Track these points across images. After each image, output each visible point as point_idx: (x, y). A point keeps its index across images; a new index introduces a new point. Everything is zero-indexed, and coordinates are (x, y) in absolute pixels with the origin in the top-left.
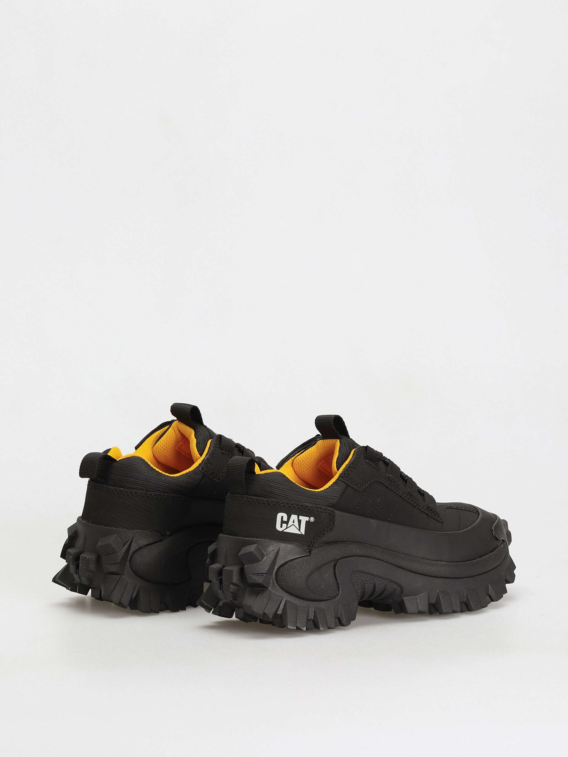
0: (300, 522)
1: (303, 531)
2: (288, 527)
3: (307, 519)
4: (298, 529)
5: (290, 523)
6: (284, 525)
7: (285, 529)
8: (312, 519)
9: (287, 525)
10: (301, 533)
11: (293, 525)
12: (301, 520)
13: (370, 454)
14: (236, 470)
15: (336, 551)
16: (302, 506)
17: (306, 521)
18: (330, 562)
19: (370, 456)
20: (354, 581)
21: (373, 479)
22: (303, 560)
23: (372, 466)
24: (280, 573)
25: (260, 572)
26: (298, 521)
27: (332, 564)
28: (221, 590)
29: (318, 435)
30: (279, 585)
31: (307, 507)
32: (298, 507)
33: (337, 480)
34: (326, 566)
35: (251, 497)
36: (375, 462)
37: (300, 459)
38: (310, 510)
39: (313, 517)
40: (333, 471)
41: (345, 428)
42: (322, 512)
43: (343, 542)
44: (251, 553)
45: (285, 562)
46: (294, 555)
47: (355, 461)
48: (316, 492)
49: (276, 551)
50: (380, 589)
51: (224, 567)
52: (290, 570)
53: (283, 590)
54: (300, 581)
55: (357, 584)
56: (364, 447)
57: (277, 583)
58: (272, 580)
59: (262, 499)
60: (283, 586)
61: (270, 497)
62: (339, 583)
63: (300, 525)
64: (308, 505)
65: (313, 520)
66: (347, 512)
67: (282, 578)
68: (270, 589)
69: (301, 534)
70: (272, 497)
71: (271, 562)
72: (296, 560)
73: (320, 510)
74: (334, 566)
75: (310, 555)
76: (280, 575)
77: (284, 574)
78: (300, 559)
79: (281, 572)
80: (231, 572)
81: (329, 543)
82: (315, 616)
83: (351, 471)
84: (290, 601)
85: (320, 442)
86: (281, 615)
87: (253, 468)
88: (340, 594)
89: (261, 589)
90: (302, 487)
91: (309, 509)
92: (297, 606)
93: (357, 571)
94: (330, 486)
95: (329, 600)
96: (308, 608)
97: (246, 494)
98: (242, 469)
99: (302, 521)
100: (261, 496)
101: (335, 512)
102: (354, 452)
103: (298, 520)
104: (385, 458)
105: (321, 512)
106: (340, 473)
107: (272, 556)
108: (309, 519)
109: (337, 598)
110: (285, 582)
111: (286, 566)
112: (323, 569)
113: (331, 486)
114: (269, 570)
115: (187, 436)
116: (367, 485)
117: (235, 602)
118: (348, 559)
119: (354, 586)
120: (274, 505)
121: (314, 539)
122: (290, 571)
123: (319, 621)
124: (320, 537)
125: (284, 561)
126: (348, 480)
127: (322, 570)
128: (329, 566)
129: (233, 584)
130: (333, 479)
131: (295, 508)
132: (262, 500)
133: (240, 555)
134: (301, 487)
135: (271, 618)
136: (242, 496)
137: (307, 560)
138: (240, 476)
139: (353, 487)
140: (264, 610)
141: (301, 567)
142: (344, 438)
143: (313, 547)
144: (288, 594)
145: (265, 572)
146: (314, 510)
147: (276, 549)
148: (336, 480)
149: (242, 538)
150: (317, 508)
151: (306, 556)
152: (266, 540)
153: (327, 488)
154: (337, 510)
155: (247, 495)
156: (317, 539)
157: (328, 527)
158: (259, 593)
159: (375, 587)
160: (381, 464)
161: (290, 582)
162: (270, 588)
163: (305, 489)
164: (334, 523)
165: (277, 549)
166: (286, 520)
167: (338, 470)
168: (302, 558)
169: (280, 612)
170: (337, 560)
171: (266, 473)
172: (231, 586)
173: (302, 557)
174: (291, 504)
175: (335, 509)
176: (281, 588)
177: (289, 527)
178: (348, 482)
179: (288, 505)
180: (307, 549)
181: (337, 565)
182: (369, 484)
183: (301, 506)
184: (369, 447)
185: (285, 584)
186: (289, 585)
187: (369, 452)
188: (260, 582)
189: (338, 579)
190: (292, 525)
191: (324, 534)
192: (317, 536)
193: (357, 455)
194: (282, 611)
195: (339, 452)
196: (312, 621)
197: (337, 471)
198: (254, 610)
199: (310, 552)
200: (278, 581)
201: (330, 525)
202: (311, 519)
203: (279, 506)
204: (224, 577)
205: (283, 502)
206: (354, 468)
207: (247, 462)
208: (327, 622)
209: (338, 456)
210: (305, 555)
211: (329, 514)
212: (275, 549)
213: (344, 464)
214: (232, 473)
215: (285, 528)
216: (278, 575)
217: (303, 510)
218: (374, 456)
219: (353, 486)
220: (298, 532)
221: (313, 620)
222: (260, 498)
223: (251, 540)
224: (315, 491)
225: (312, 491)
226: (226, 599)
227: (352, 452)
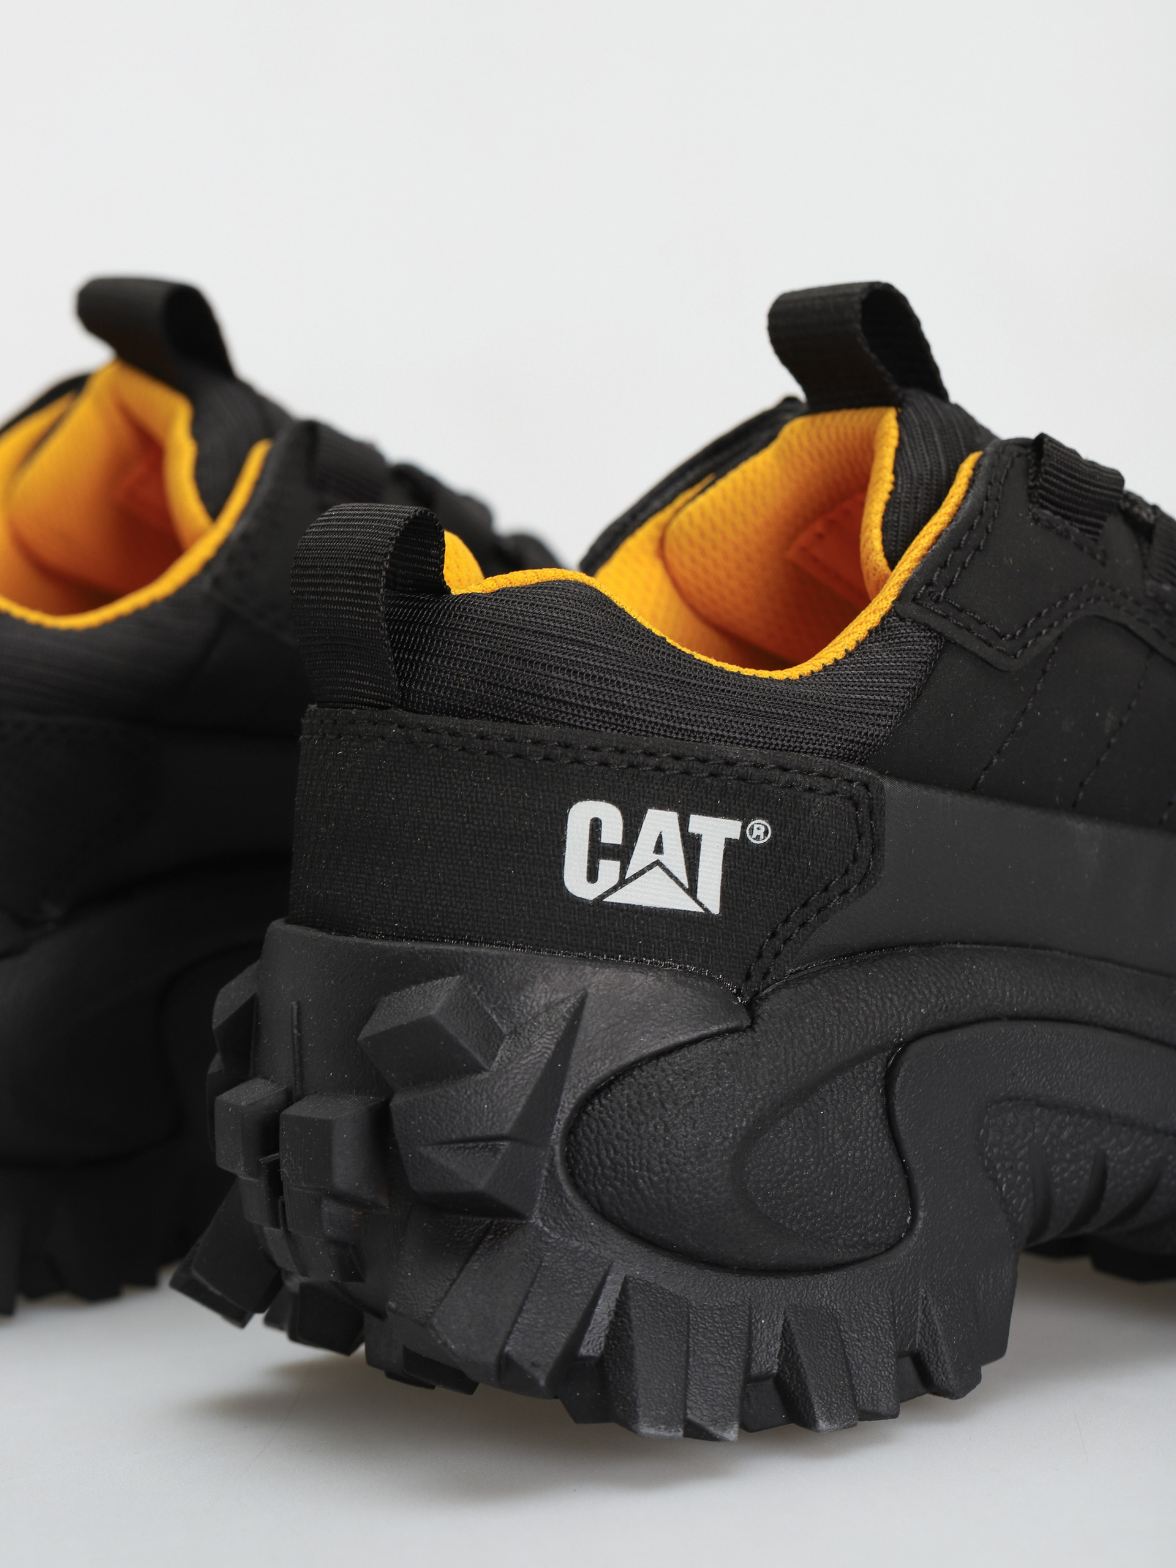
0: (692, 845)
1: (710, 895)
2: (627, 877)
3: (732, 828)
4: (681, 885)
5: (642, 854)
6: (609, 869)
7: (615, 889)
8: (760, 831)
9: (623, 869)
10: (701, 904)
11: (657, 869)
12: (699, 837)
13: (1058, 478)
14: (341, 576)
15: (891, 1000)
16: (704, 761)
17: (729, 842)
18: (861, 1059)
19: (1061, 488)
20: (995, 1150)
21: (1078, 608)
22: (712, 1052)
23: (1068, 537)
24: (588, 1130)
25: (475, 1132)
26: (684, 844)
27: (871, 1068)
28: (277, 1226)
29: (789, 402)
30: (585, 1197)
31: (730, 763)
32: (678, 766)
33: (888, 614)
34: (840, 1081)
35: (423, 719)
36: (1088, 519)
37: (697, 519)
38: (744, 780)
39: (763, 818)
40: (865, 569)
41: (921, 347)
42: (811, 790)
43: (928, 945)
44: (426, 1028)
45: (614, 1067)
46: (665, 1029)
47: (981, 513)
48: (779, 681)
49: (564, 1008)
50: (1128, 1182)
51: (290, 1099)
52: (646, 1115)
53: (612, 1222)
54: (699, 1172)
55: (1008, 1165)
56: (1022, 444)
57: (576, 1187)
58: (545, 1173)
59: (486, 726)
60: (606, 1199)
61: (527, 714)
62: (917, 1165)
63: (697, 865)
64: (734, 752)
65: (766, 833)
66: (942, 784)
67: (601, 1163)
68: (536, 1220)
69: (700, 910)
70: (534, 717)
71: (539, 1073)
72: (677, 1057)
73: (799, 777)
74: (886, 1077)
75: (751, 1027)
76: (588, 1140)
77: (609, 1134)
78: (701, 1049)
79: (594, 1126)
80: (323, 1130)
81: (855, 953)
82: (788, 1354)
83: (963, 568)
84: (647, 1284)
85: (795, 429)
86: (601, 1361)
87: (431, 564)
88: (920, 1225)
89: (488, 1221)
90: (704, 658)
91: (739, 778)
92: (689, 1306)
93: (1010, 1100)
94: (850, 649)
95: (860, 1261)
96: (750, 1316)
97: (401, 706)
98: (370, 571)
99: (703, 843)
100: (481, 715)
101: (882, 788)
102: (976, 468)
103: (683, 836)
104: (1135, 501)
105: (805, 790)
106: (903, 577)
107: (543, 1044)
108: (744, 827)
109: (902, 1253)
110: (616, 1178)
111: (622, 1093)
112: (828, 1099)
113: (857, 648)
114: (525, 1118)
115: (155, 425)
116: (1047, 638)
117: (351, 1286)
118: (959, 1035)
119: (995, 1180)
120: (547, 758)
121: (774, 935)
122: (642, 1118)
123: (811, 1382)
124: (802, 925)
125: (611, 1062)
126: (946, 617)
127: (820, 1103)
128: (855, 1079)
129: (339, 1197)
130: (868, 609)
131: (663, 770)
132: (482, 737)
133: (367, 1039)
134: (698, 656)
135: (542, 1383)
136: (378, 715)
137: (737, 1053)
138: (361, 606)
139: (972, 653)
140: (505, 1343)
141: (703, 1095)
142: (919, 399)
143: (770, 981)
144: (635, 1245)
145: (505, 1132)
146: (770, 782)
147: (568, 998)
148: (883, 619)
149: (380, 943)
150: (785, 769)
151: (731, 1031)
152: (506, 952)
153: (836, 660)
154: (898, 775)
155: (406, 709)
156: (789, 939)
157: (846, 872)
158: (479, 1242)
159: (1102, 1176)
160: (1115, 528)
161: (643, 1178)
162: (536, 1212)
163: (717, 669)
164: (876, 847)
165: (573, 1000)
166: (620, 842)
167: (893, 563)
168: (714, 1044)
169: (592, 1345)
170: (900, 1044)
171: (503, 590)
172: (329, 1208)
173: (712, 1037)
174: (644, 753)
175: (882, 773)
176: (595, 1210)
177: (636, 876)
178: (948, 629)
179: (625, 757)
180: (738, 993)
181: (902, 1073)
182: (1056, 632)
183: (698, 759)
184: (1051, 440)
185: (616, 1188)
186: (638, 1196)
187: (1052, 466)
188: (481, 1184)
189: (907, 1145)
190: (650, 867)
191: (825, 907)
192: (786, 921)
193: (990, 483)
194: (607, 1337)
195: (895, 472)
196: (770, 1382)
197: (887, 569)
198: (445, 1344)
199: (751, 1008)
200: (580, 1177)
201: (855, 860)
202: (752, 829)
203: (579, 762)
204: (286, 1157)
205: (598, 742)
206: (978, 549)
207: (396, 531)
208: (852, 1387)
209: (891, 493)
210: (723, 1026)
211: (851, 798)
212: (563, 1001)
213: (922, 533)
214: (323, 593)
215: (615, 880)
216: (580, 1144)
217: (708, 781)
218: (1081, 488)
219: (977, 647)
220: (685, 904)
221: (778, 1381)
222: (470, 722)
223: (427, 952)
224: (771, 680)
225: (754, 677)
226: (305, 1274)
227: (966, 469)
